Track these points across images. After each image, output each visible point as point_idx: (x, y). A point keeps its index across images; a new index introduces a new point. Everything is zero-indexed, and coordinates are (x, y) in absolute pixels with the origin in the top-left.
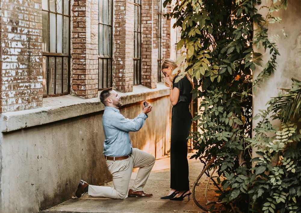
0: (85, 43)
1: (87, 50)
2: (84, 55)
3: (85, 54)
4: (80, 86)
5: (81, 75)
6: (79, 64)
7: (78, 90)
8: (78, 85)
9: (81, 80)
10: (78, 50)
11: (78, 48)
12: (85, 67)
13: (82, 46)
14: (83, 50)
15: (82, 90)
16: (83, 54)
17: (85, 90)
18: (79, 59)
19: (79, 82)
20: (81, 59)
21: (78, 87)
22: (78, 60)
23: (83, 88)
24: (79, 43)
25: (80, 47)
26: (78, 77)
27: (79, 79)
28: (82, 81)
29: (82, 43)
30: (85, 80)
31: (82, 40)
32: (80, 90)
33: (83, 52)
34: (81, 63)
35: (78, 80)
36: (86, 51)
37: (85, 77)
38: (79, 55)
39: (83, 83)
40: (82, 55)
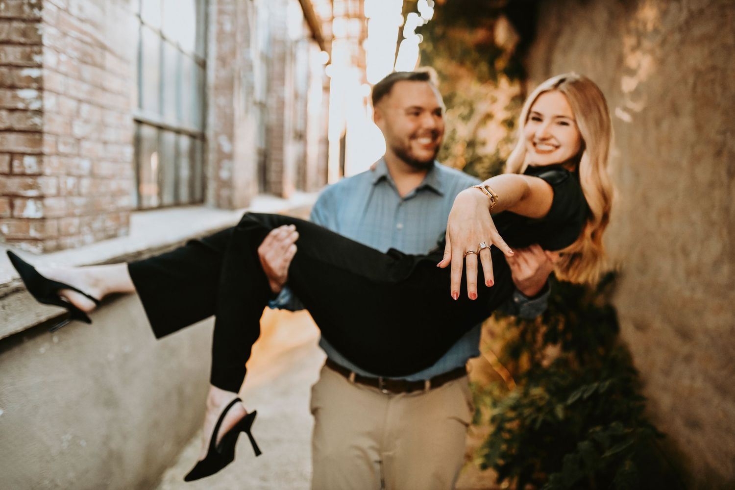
0: (39, 20)
1: (45, 49)
2: (34, 73)
3: (40, 66)
4: (18, 202)
5: (23, 154)
6: (12, 110)
7: (12, 217)
8: (12, 197)
9: (23, 175)
10: (9, 49)
11: (8, 42)
12: (37, 120)
13: (24, 34)
14: (28, 49)
15: (29, 220)
16: (31, 67)
17: (43, 219)
18: (13, 87)
19: (13, 185)
20: (21, 88)
21: (12, 206)
22: (9, 94)
23: (31, 210)
24: (10, 19)
25: (15, 38)
26: (11, 165)
27: (16, 170)
28: (29, 181)
29: (24, 20)
30: (40, 175)
31: (26, 8)
32: (20, 219)
33: (29, 58)
34: (21, 105)
35: (10, 174)
36: (40, 53)
37: (40, 162)
38: (16, 72)
39: (31, 187)
40: (26, 72)
